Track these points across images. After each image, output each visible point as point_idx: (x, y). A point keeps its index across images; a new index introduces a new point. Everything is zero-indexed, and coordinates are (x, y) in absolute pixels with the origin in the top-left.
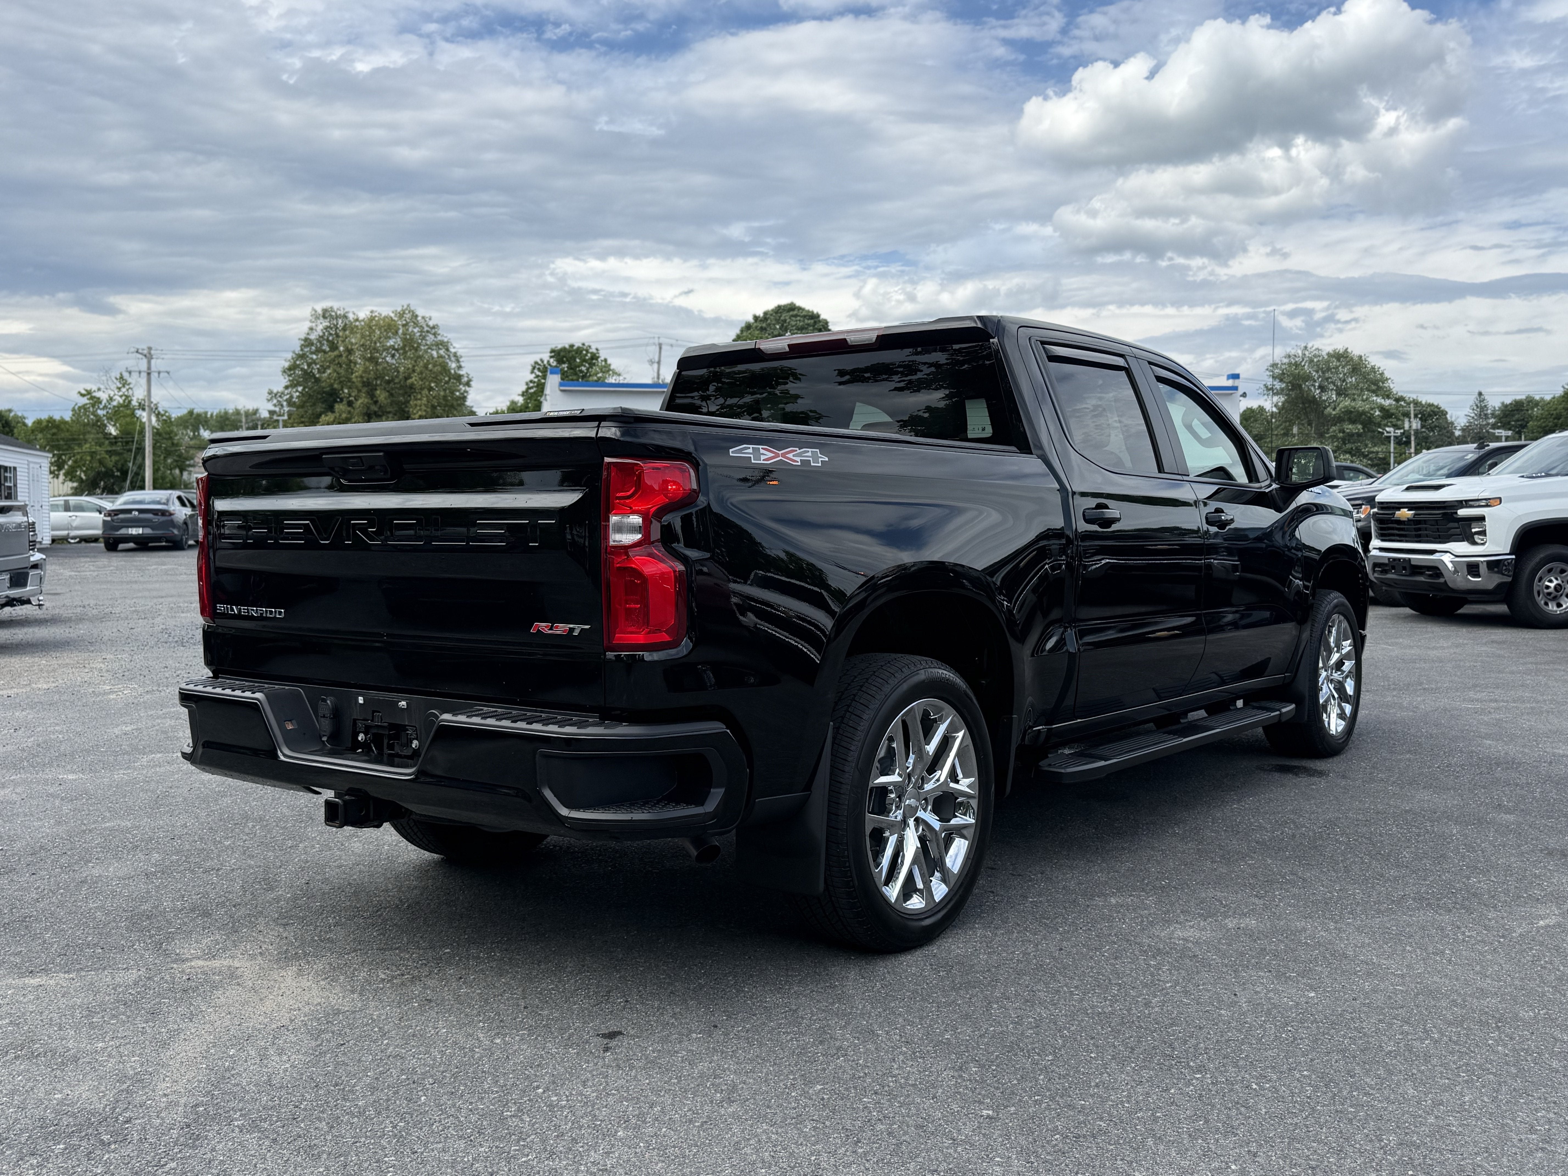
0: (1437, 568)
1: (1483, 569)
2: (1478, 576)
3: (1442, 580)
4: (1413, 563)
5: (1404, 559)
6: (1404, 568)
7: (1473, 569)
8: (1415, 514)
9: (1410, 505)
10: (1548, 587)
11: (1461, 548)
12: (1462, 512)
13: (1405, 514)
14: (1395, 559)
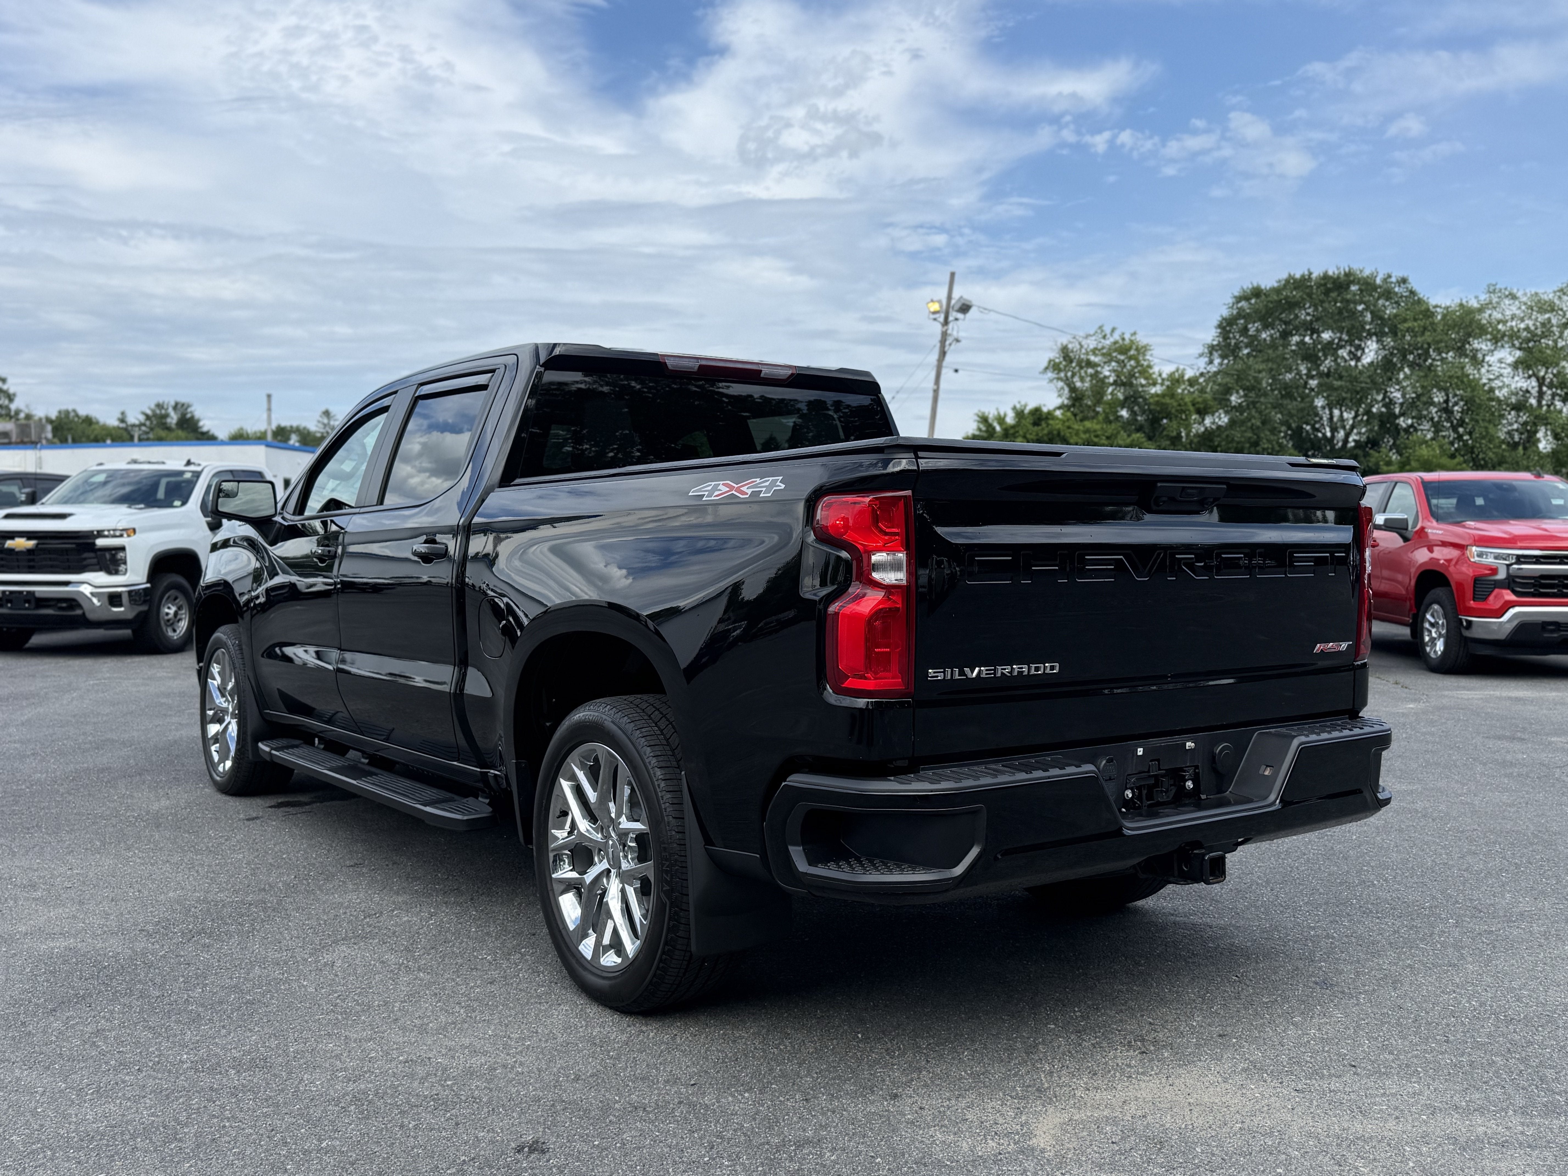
0: (74, 600)
1: (125, 599)
2: (121, 605)
3: (79, 612)
4: (37, 595)
5: (28, 592)
6: (28, 601)
7: (114, 599)
8: (38, 544)
9: (29, 535)
10: (167, 614)
11: (100, 578)
12: (100, 542)
13: (21, 544)
14: (11, 592)
